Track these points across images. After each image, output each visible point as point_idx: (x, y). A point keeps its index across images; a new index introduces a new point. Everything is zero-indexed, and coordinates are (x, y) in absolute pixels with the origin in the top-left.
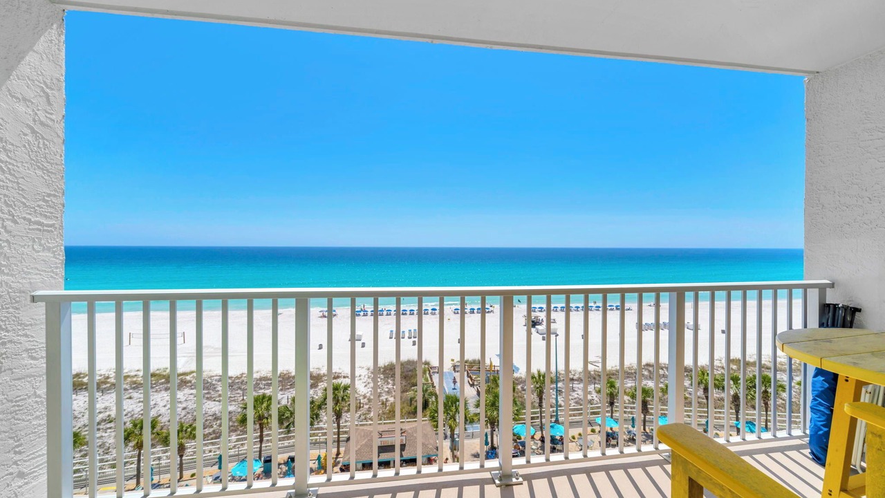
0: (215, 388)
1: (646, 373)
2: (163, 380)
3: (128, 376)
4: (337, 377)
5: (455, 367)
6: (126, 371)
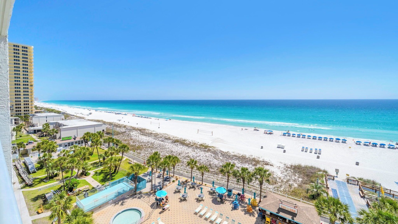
0: (218, 155)
2: (204, 148)
4: (267, 164)
5: (348, 180)
6: (195, 142)
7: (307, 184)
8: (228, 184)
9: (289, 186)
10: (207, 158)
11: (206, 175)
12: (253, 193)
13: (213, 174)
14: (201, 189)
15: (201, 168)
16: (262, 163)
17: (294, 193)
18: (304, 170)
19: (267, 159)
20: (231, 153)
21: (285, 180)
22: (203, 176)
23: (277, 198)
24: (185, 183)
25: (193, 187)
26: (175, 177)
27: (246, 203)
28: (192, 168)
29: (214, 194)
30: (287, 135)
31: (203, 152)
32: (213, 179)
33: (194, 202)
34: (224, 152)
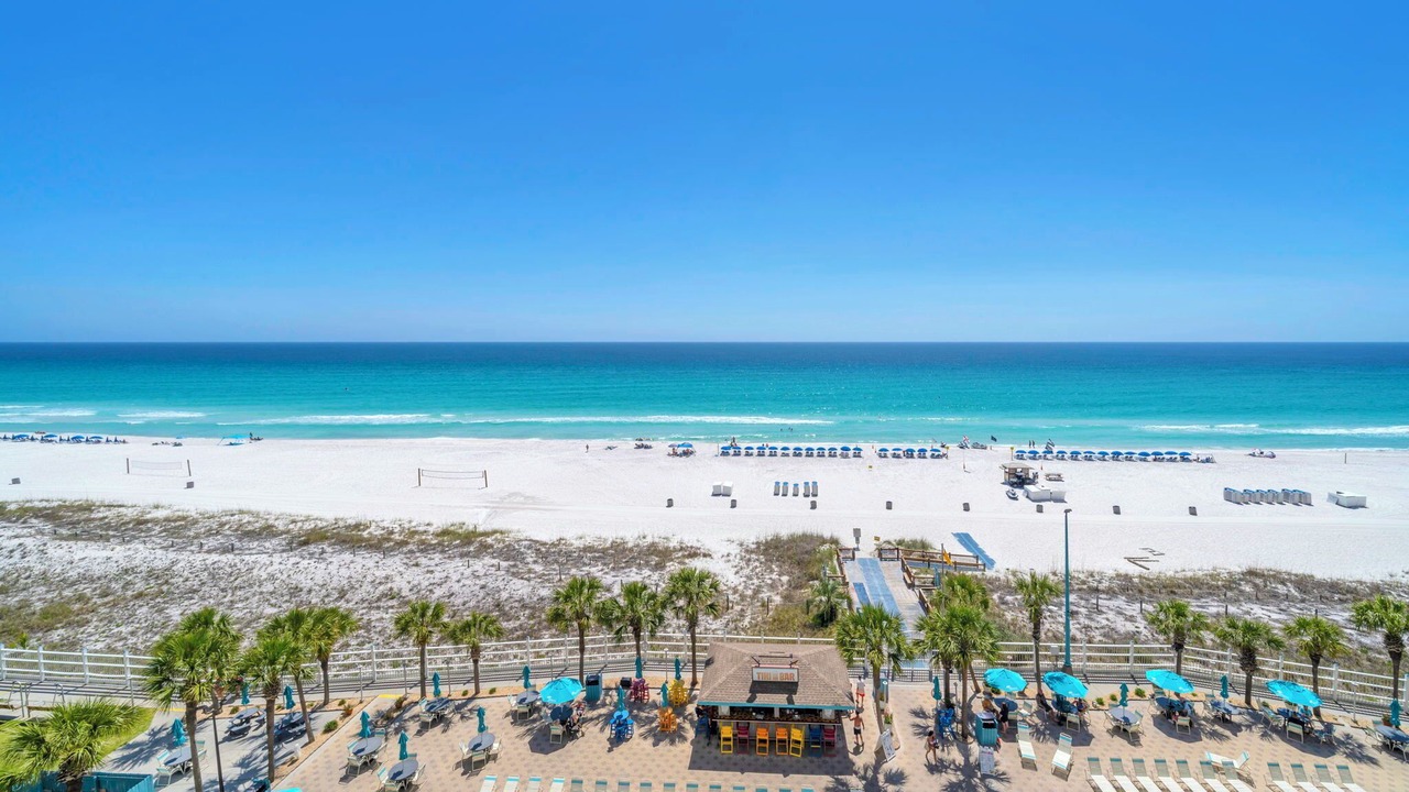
0: (524, 559)
1: (1248, 588)
3: (416, 532)
4: (693, 555)
5: (880, 551)
6: (413, 524)
7: (801, 587)
8: (582, 659)
9: (763, 605)
10: (482, 582)
11: (489, 647)
12: (670, 661)
13: (518, 638)
14: (481, 713)
15: (466, 627)
16: (680, 554)
17: (779, 625)
18: (788, 549)
19: (690, 540)
20: (574, 542)
21: (749, 592)
22: (476, 662)
23: (744, 655)
24: (395, 715)
25: (440, 719)
26: (334, 705)
27: (654, 706)
28: (422, 641)
29: (535, 715)
30: (731, 451)
31: (458, 562)
32: (522, 658)
33: (453, 779)
34: (545, 544)
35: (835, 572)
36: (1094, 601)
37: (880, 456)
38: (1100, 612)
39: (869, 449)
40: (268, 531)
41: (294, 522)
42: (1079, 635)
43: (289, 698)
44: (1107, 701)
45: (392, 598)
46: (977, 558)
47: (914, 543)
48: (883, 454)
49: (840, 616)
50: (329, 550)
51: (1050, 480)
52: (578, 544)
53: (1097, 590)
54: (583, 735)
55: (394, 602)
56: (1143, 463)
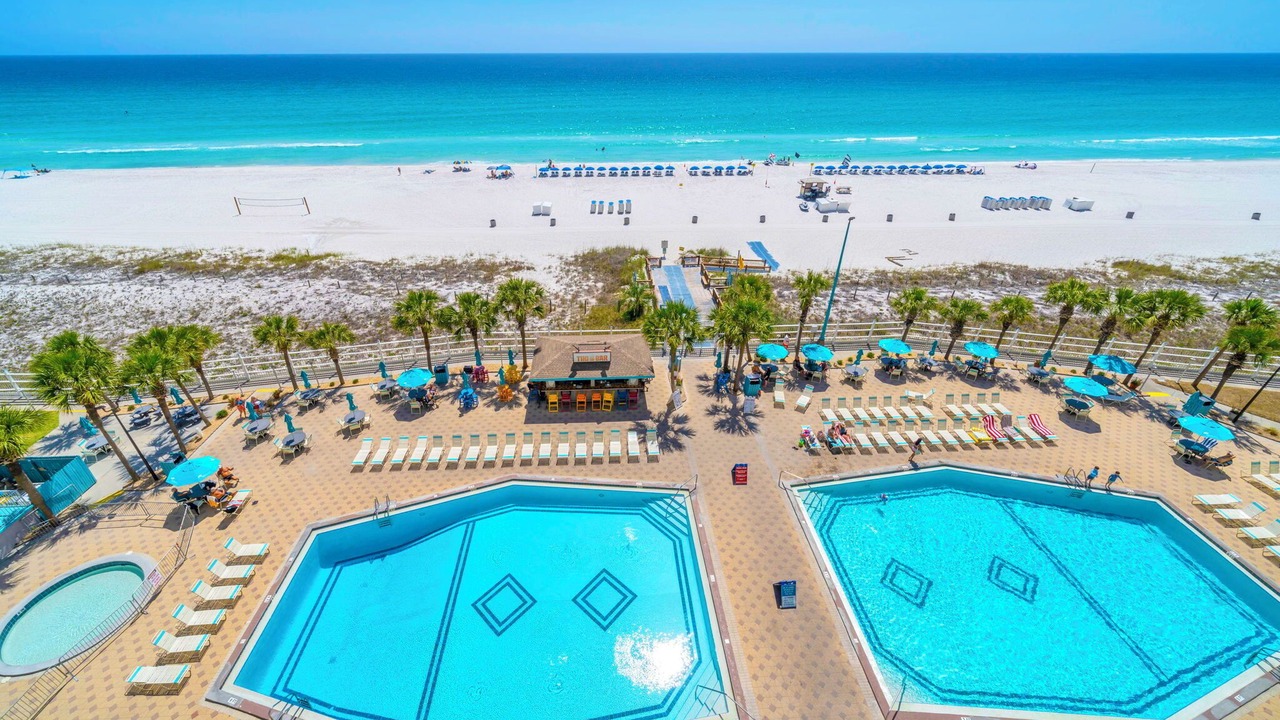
0: (361, 277)
1: (974, 278)
2: (294, 265)
3: (250, 258)
4: (518, 268)
5: (684, 259)
6: (245, 251)
7: (614, 291)
8: (428, 355)
9: (581, 307)
10: (326, 299)
11: (345, 351)
12: (504, 352)
13: (369, 342)
14: (349, 397)
15: (321, 335)
16: (506, 268)
17: (595, 321)
18: (603, 261)
19: (514, 256)
20: (405, 261)
21: (569, 297)
22: (336, 361)
23: (566, 344)
24: (275, 403)
25: (314, 404)
26: (219, 399)
27: (493, 384)
28: (284, 348)
29: (396, 396)
30: (549, 173)
31: (298, 283)
32: (376, 357)
33: (337, 442)
34: (379, 264)
35: (643, 278)
36: (853, 292)
37: (691, 174)
38: (856, 300)
39: (681, 167)
40: (96, 264)
41: (120, 253)
42: (835, 317)
43: (177, 397)
44: (845, 362)
45: (245, 315)
46: (765, 262)
47: (713, 252)
48: (693, 171)
49: (645, 313)
50: (167, 277)
51: (840, 193)
52: (409, 263)
53: (857, 284)
54: (438, 407)
55: (247, 319)
56: (923, 176)
